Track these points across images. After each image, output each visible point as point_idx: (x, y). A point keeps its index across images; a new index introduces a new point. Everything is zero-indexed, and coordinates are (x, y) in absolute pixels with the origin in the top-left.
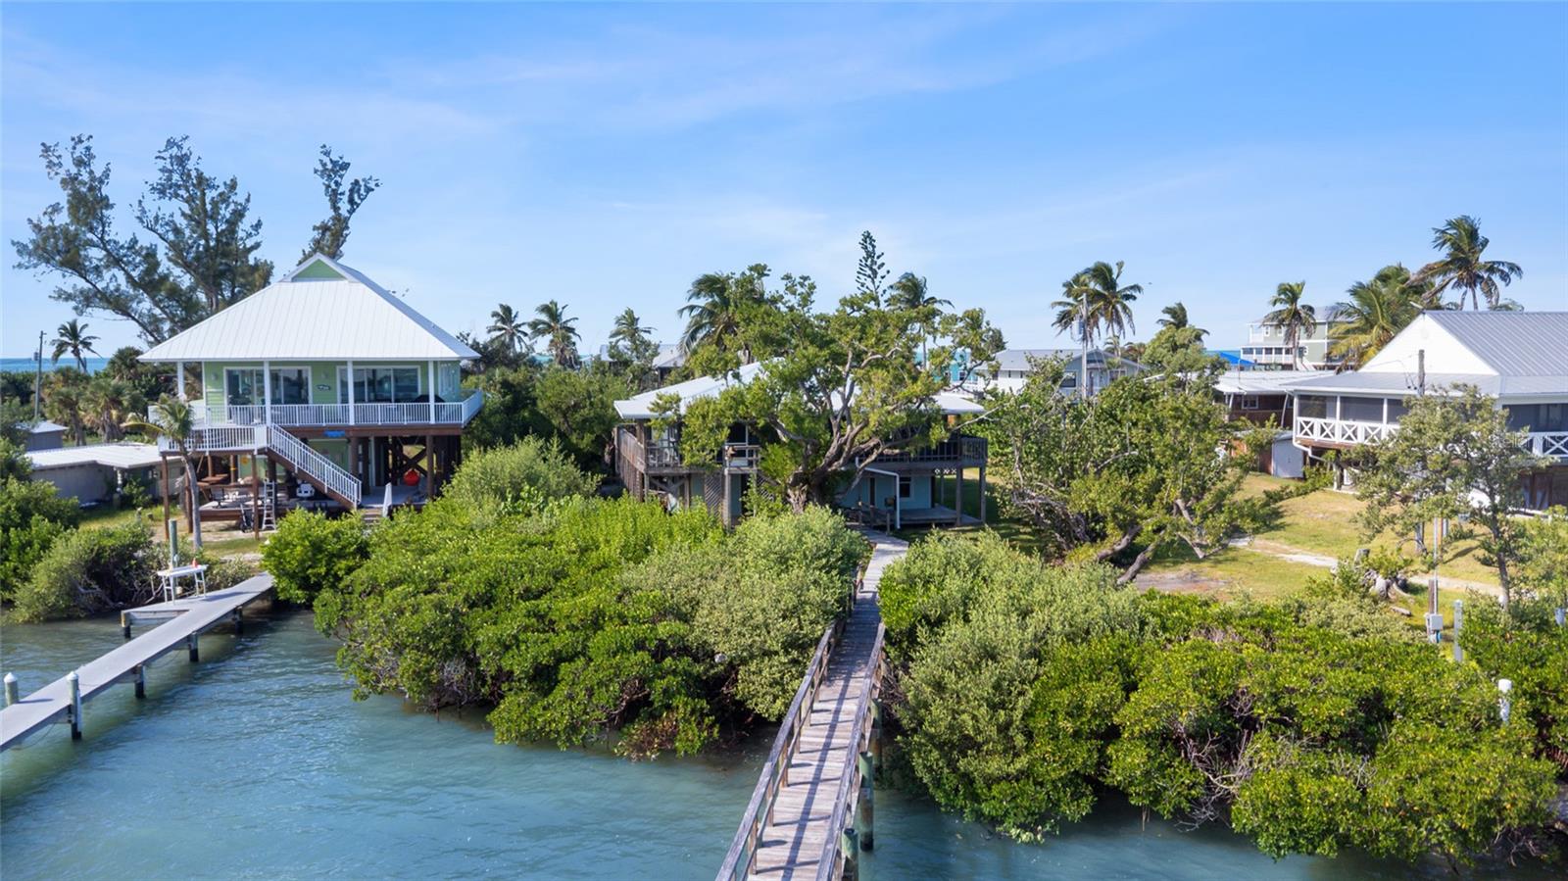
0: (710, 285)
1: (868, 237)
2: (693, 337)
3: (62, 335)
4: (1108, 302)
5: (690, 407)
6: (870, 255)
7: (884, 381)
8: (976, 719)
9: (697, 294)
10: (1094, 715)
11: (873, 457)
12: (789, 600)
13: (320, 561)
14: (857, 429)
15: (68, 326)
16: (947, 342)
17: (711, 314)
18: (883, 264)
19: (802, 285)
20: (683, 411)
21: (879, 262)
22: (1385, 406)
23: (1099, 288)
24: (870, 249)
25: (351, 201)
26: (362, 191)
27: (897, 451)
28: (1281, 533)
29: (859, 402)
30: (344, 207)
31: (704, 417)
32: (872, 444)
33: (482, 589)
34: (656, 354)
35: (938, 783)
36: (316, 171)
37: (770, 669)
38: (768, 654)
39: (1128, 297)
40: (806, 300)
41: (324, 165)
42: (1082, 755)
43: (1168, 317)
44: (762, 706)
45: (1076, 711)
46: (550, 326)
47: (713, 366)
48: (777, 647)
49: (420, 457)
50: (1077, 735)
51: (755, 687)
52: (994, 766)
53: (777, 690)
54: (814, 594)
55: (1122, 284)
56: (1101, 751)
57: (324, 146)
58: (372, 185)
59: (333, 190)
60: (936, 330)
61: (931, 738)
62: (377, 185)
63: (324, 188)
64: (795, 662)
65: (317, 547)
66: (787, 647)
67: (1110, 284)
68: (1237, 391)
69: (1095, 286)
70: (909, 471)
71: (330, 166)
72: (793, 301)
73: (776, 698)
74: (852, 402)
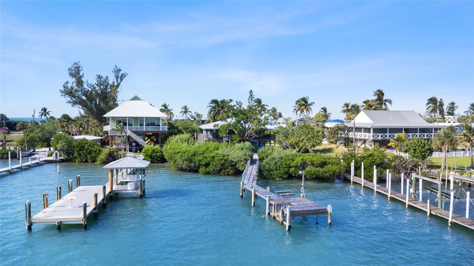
0: (215, 101)
1: (251, 91)
2: (210, 113)
3: (42, 111)
4: (306, 106)
5: (220, 126)
6: (251, 95)
7: (257, 122)
8: (272, 167)
9: (211, 104)
10: (288, 165)
11: (254, 137)
12: (244, 154)
13: (154, 153)
14: (251, 131)
15: (43, 108)
16: (267, 115)
17: (215, 108)
18: (254, 98)
19: (240, 103)
20: (219, 127)
21: (253, 97)
22: (363, 129)
23: (304, 103)
24: (251, 94)
25: (121, 79)
26: (124, 76)
27: (258, 136)
28: (333, 153)
29: (251, 127)
30: (119, 80)
31: (224, 128)
32: (253, 135)
33: (194, 153)
34: (202, 117)
35: (267, 175)
36: (113, 71)
37: (242, 163)
38: (242, 161)
39: (311, 105)
40: (240, 106)
41: (115, 70)
42: (286, 169)
43: (322, 110)
44: (240, 169)
45: (286, 164)
46: (165, 110)
47: (222, 119)
48: (243, 160)
49: (154, 138)
50: (286, 167)
51: (240, 167)
52: (275, 172)
53: (243, 166)
54: (248, 153)
55: (309, 102)
56: (289, 169)
57: (116, 65)
58: (126, 75)
59: (117, 76)
60: (266, 113)
61: (266, 169)
62: (127, 75)
63: (115, 75)
64: (245, 162)
65: (153, 151)
66: (245, 160)
67: (306, 102)
68: (331, 127)
69: (303, 102)
70: (260, 141)
71: (116, 70)
72: (238, 106)
73: (243, 167)
74: (250, 127)
